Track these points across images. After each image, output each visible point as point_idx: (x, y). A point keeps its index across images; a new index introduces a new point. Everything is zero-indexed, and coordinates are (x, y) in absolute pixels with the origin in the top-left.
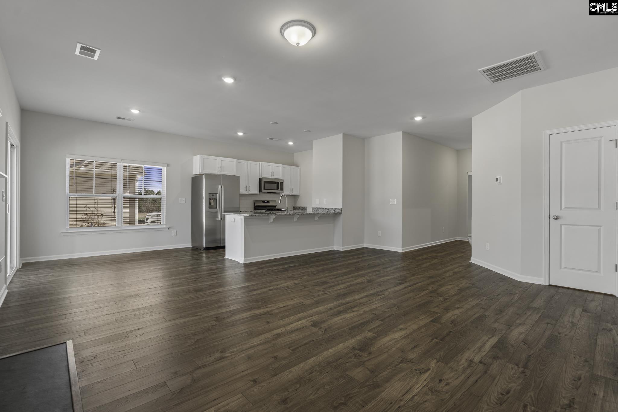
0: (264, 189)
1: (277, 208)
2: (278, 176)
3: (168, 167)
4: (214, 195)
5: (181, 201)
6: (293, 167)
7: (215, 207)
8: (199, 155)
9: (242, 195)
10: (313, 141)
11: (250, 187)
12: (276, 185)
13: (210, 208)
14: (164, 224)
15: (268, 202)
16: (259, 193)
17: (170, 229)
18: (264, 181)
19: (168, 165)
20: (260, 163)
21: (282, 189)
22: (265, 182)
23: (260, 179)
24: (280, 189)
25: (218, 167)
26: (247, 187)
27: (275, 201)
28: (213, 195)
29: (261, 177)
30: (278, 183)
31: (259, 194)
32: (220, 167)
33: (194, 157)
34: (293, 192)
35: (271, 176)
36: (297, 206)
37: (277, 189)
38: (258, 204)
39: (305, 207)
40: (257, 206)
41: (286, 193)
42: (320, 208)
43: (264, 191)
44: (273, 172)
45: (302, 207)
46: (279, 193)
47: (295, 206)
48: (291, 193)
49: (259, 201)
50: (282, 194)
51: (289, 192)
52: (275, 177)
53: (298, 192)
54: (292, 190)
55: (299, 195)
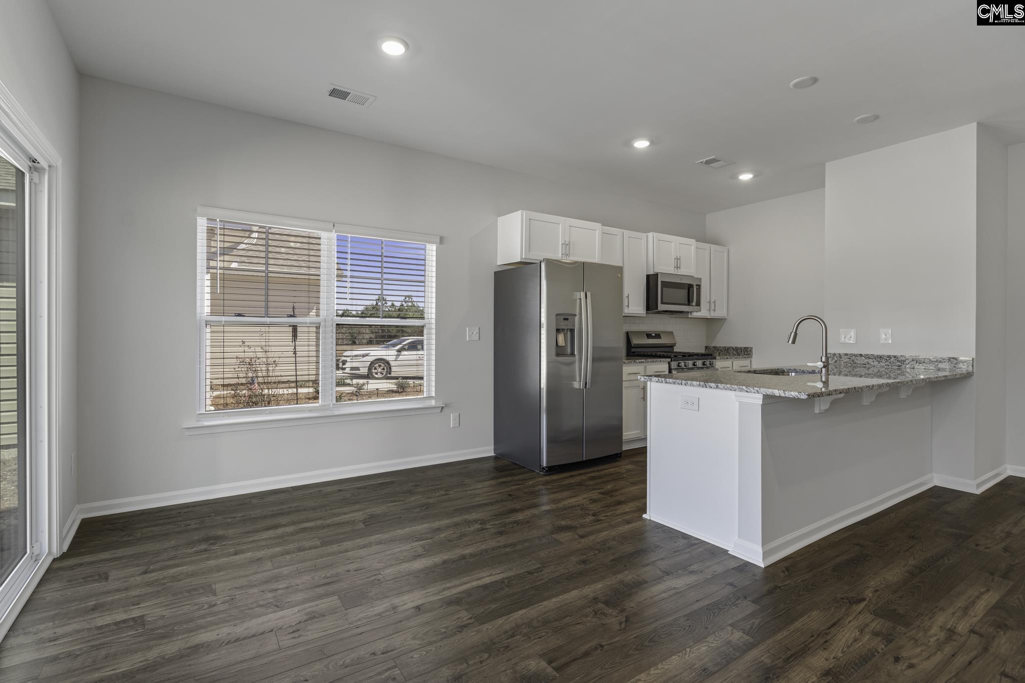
0: (662, 303)
1: (675, 351)
2: (689, 270)
3: (441, 246)
4: (567, 319)
5: (470, 334)
6: (713, 247)
7: (569, 351)
8: (520, 212)
10: (826, 164)
11: (627, 297)
12: (684, 292)
13: (558, 355)
14: (433, 397)
15: (658, 336)
16: (644, 312)
17: (445, 410)
19: (442, 240)
20: (650, 235)
21: (698, 304)
22: (665, 284)
23: (648, 276)
24: (694, 303)
25: (563, 244)
27: (672, 333)
28: (564, 319)
29: (651, 272)
30: (690, 287)
31: (645, 315)
32: (566, 243)
33: (499, 218)
34: (714, 310)
35: (673, 269)
36: (718, 345)
37: (687, 303)
38: (635, 341)
39: (745, 348)
40: (633, 347)
41: (703, 313)
42: (861, 355)
43: (661, 307)
44: (678, 258)
45: (736, 347)
46: (691, 312)
47: (713, 345)
48: (712, 312)
49: (638, 333)
50: (695, 314)
51: (709, 310)
52: (683, 271)
53: (725, 311)
54: (712, 304)
55: (726, 318)
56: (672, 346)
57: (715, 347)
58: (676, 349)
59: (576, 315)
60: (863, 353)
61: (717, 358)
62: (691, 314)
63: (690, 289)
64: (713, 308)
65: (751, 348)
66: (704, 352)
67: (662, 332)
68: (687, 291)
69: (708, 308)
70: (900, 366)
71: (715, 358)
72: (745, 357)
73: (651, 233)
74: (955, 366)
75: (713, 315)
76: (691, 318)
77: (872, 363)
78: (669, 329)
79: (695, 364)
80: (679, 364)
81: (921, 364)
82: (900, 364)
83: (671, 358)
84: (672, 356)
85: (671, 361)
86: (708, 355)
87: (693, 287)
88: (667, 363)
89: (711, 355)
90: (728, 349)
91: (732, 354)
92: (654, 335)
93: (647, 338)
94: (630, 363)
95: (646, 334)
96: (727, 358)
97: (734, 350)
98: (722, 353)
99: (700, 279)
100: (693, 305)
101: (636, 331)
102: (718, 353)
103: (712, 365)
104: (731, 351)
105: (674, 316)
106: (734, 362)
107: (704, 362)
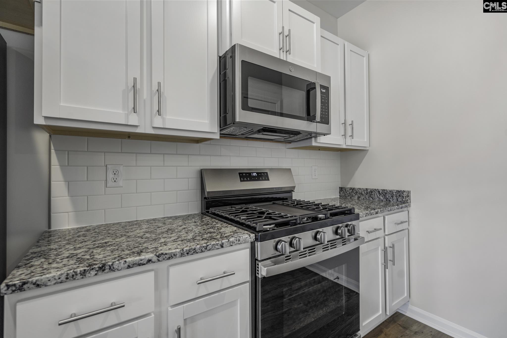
0: (245, 107)
2: (307, 58)
6: (348, 44)
11: (158, 90)
12: (301, 96)
15: (263, 176)
16: (218, 131)
18: (243, 62)
21: (325, 120)
24: (318, 119)
27: (287, 170)
29: (227, 48)
30: (311, 86)
34: (352, 136)
36: (357, 186)
37: (304, 115)
38: (217, 187)
39: (398, 192)
40: (207, 198)
41: (335, 138)
43: (245, 117)
44: (286, 33)
45: (383, 190)
46: (316, 135)
47: (349, 186)
48: (348, 138)
50: (323, 141)
51: (345, 135)
52: (295, 61)
53: (366, 139)
54: (349, 129)
55: (367, 149)
56: (290, 191)
57: (353, 189)
58: (296, 196)
61: (361, 215)
63: (311, 91)
64: (349, 133)
65: (409, 192)
66: (338, 203)
67: (271, 169)
68: (305, 93)
69: (343, 133)
71: (357, 217)
72: (402, 208)
75: (350, 143)
78: (285, 165)
79: (319, 236)
86: (343, 212)
87: (315, 89)
88: (249, 245)
89: (350, 211)
90: (372, 192)
91: (377, 199)
92: (254, 174)
93: (241, 181)
94: (79, 276)
95: (239, 173)
96: (377, 213)
97: (380, 194)
98: (362, 197)
99: (328, 78)
100: (315, 119)
101: (222, 168)
102: (356, 197)
103: (352, 232)
104: (376, 195)
105: (293, 145)
106: (386, 217)
107: (338, 228)
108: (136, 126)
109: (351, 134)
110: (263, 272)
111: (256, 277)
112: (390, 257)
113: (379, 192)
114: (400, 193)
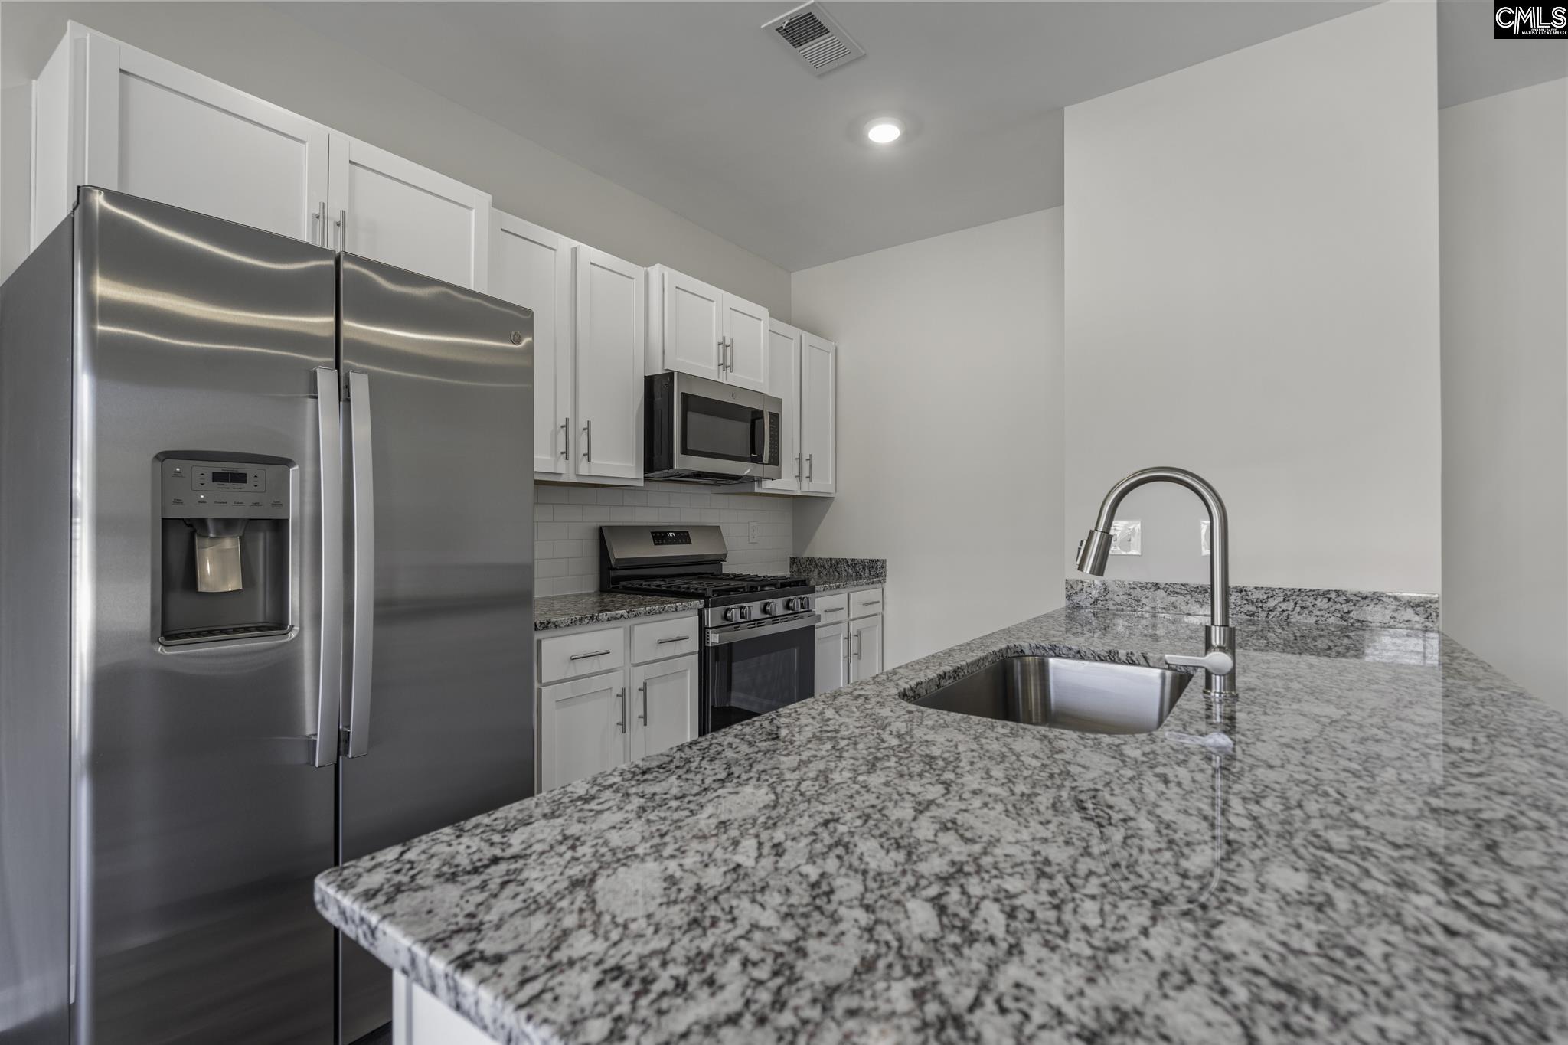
0: (685, 451)
1: (722, 573)
2: (752, 376)
4: (241, 478)
6: (807, 336)
9: (548, 487)
10: (1062, 109)
11: (588, 429)
12: (743, 428)
15: (682, 537)
16: (641, 476)
20: (656, 271)
21: (775, 460)
22: (690, 403)
23: (649, 382)
24: (765, 457)
25: (317, 217)
26: (566, 426)
27: (717, 528)
28: (218, 477)
29: (657, 370)
30: (757, 415)
31: (641, 484)
32: (335, 215)
34: (809, 477)
35: (714, 367)
36: (817, 555)
37: (747, 454)
38: (621, 552)
39: (871, 561)
40: (614, 569)
41: (786, 483)
42: (1157, 586)
43: (684, 463)
44: (728, 343)
45: (853, 560)
46: (760, 479)
47: (806, 555)
48: (805, 481)
49: (631, 532)
50: (769, 486)
51: (799, 477)
52: (737, 378)
53: (830, 481)
54: (806, 465)
55: (832, 496)
56: (718, 561)
57: (811, 560)
58: (728, 568)
59: (287, 463)
60: (1161, 581)
61: (817, 588)
62: (760, 486)
63: (757, 422)
64: (806, 473)
65: (884, 561)
66: (788, 574)
67: (694, 528)
68: (749, 425)
69: (796, 473)
70: (1253, 614)
71: (813, 590)
72: (873, 583)
73: (658, 266)
74: (1395, 615)
75: (806, 490)
76: (760, 494)
77: (1184, 607)
78: (710, 520)
79: (768, 608)
80: (726, 613)
81: (1306, 612)
82: (1252, 608)
83: (706, 598)
84: (709, 593)
85: (706, 606)
86: (796, 583)
87: (762, 417)
88: (697, 612)
89: (804, 582)
90: (837, 563)
91: (844, 574)
92: (671, 534)
93: (655, 544)
94: (578, 623)
95: (652, 533)
96: (838, 588)
97: (848, 565)
98: (825, 573)
99: (778, 402)
100: (762, 460)
101: (625, 524)
102: (816, 572)
103: (806, 607)
104: (843, 567)
105: (722, 489)
106: (852, 594)
107: (789, 601)
108: (560, 474)
109: (808, 475)
110: (714, 639)
111: (705, 647)
112: (854, 649)
113: (847, 563)
114: (873, 563)
